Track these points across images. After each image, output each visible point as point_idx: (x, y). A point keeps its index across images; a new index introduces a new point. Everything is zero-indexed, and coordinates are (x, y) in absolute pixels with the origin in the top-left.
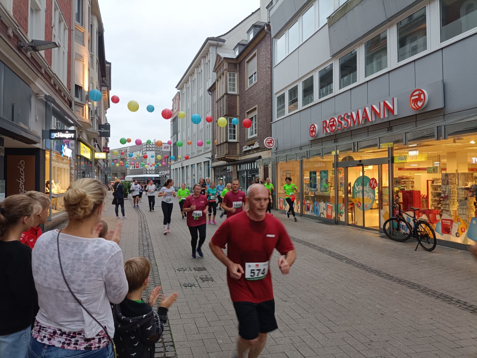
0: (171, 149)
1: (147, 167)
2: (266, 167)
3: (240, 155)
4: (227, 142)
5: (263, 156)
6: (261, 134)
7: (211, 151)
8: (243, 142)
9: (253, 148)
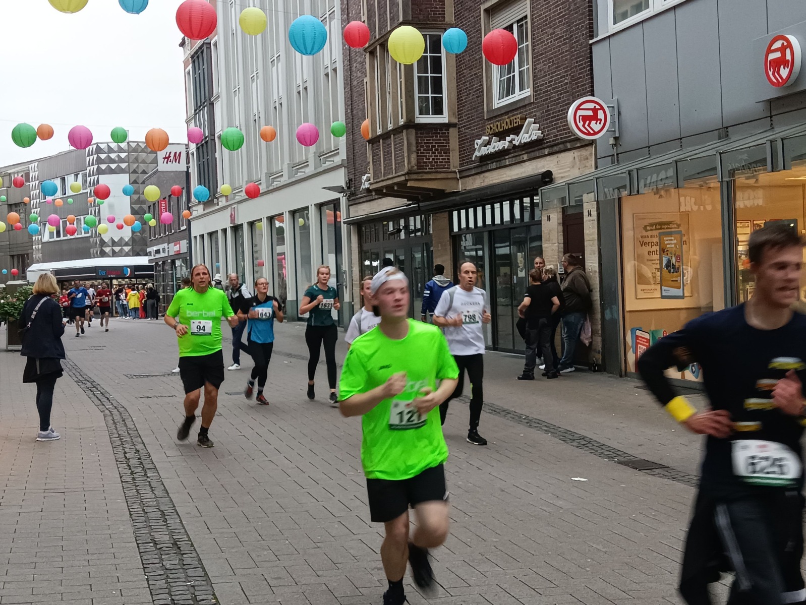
0: (188, 162)
1: (106, 231)
2: (570, 212)
3: (460, 172)
4: (410, 125)
5: (560, 173)
6: (549, 86)
7: (346, 165)
8: (474, 123)
9: (517, 145)
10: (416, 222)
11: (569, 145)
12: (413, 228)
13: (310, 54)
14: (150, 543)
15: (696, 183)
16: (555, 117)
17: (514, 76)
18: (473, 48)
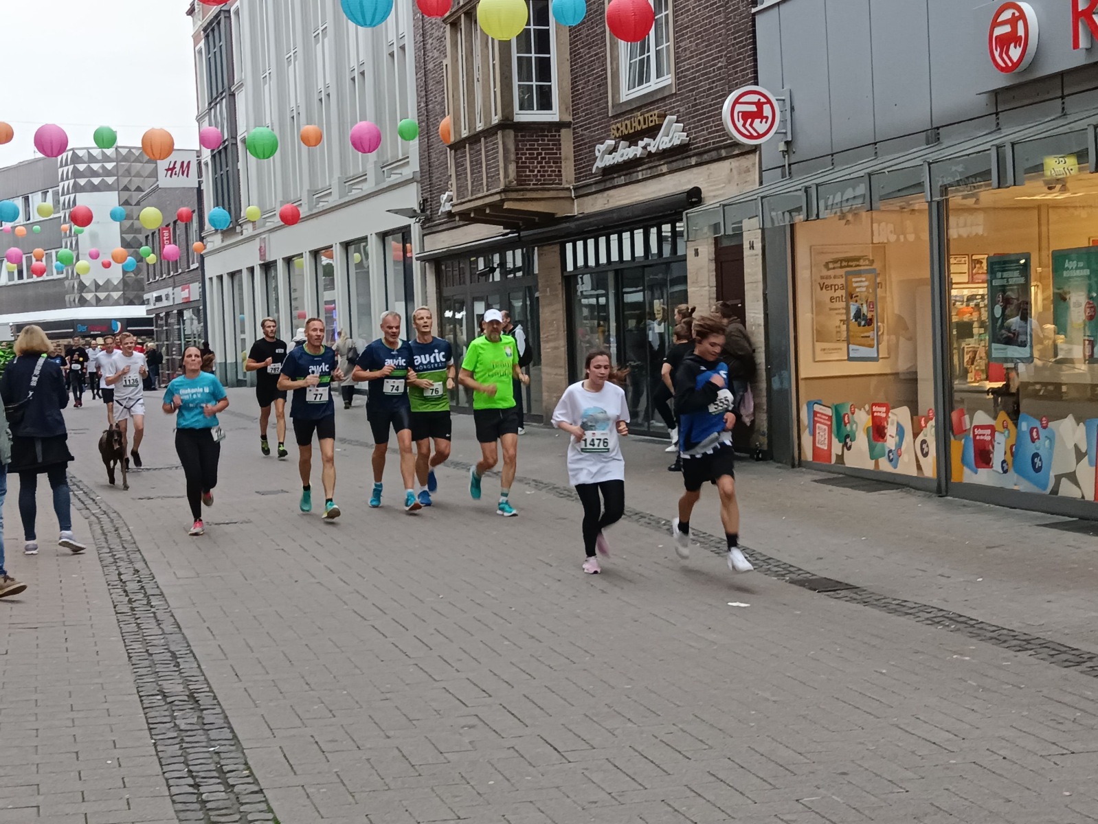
0: (200, 175)
1: (85, 270)
2: (726, 243)
3: (576, 189)
4: (507, 124)
5: (713, 191)
6: (697, 71)
7: (419, 179)
8: (595, 121)
9: (653, 151)
10: (515, 258)
11: (724, 153)
12: (512, 267)
13: (370, 25)
14: (158, 695)
15: (897, 204)
16: (704, 114)
17: (648, 57)
18: (593, 18)
